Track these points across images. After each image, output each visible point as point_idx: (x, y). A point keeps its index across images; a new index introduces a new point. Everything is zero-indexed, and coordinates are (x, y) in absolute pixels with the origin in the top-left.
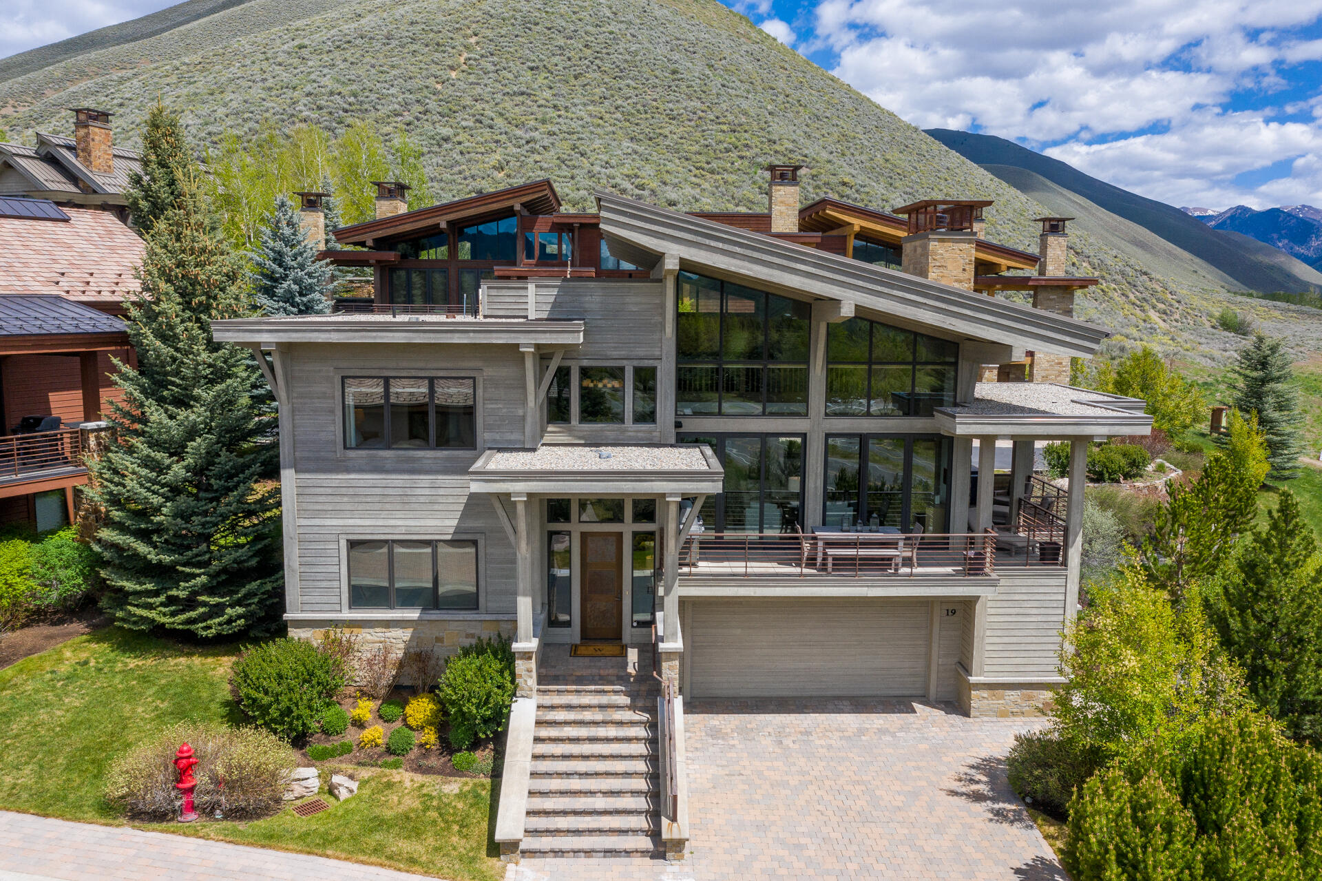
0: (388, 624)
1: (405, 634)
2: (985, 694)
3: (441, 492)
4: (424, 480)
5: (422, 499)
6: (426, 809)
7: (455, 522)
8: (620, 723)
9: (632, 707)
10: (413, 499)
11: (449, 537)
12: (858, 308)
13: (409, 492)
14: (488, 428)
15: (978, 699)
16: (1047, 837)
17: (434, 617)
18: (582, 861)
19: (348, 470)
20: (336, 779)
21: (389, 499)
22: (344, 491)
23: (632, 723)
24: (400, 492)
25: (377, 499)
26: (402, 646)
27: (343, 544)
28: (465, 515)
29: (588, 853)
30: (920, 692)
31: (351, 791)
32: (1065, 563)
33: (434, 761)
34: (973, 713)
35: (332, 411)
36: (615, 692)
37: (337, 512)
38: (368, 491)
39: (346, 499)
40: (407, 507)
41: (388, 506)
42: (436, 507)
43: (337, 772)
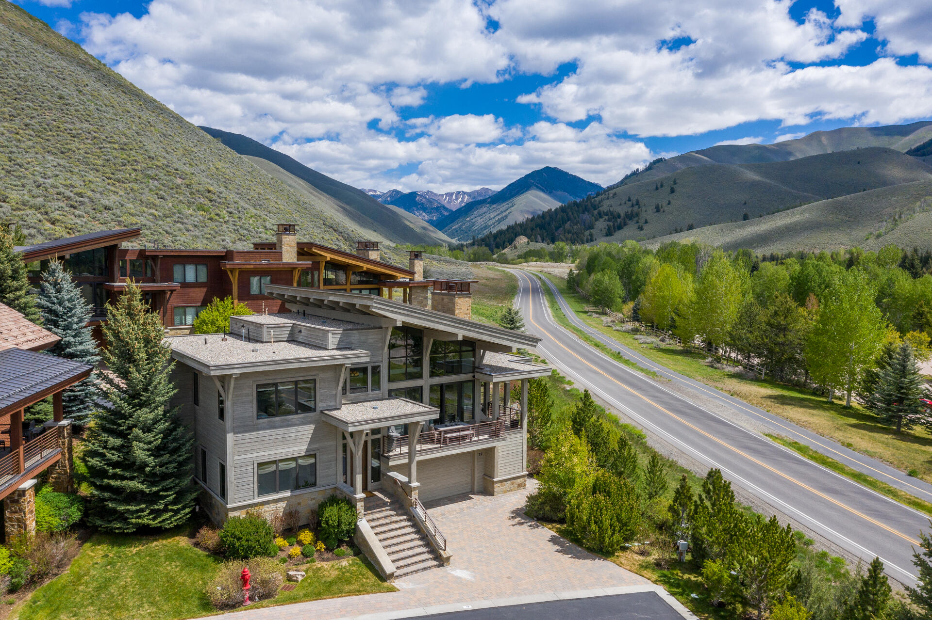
0: (276, 501)
1: (282, 505)
2: (499, 485)
3: (301, 433)
4: (293, 429)
5: (292, 438)
6: (343, 573)
7: (306, 447)
8: (397, 522)
9: (396, 515)
10: (288, 439)
11: (304, 454)
12: (463, 336)
13: (286, 435)
14: (321, 401)
15: (497, 488)
16: (549, 529)
17: (298, 493)
18: (415, 575)
19: (258, 430)
20: (291, 573)
21: (278, 440)
22: (256, 440)
23: (401, 521)
24: (282, 436)
25: (271, 441)
26: (282, 510)
27: (256, 465)
28: (311, 443)
29: (416, 571)
30: (469, 490)
31: (303, 576)
32: (522, 427)
33: (326, 556)
34: (495, 494)
35: (252, 402)
36: (386, 510)
37: (253, 451)
38: (267, 438)
39: (257, 443)
40: (285, 443)
41: (277, 444)
42: (298, 441)
43: (289, 570)
